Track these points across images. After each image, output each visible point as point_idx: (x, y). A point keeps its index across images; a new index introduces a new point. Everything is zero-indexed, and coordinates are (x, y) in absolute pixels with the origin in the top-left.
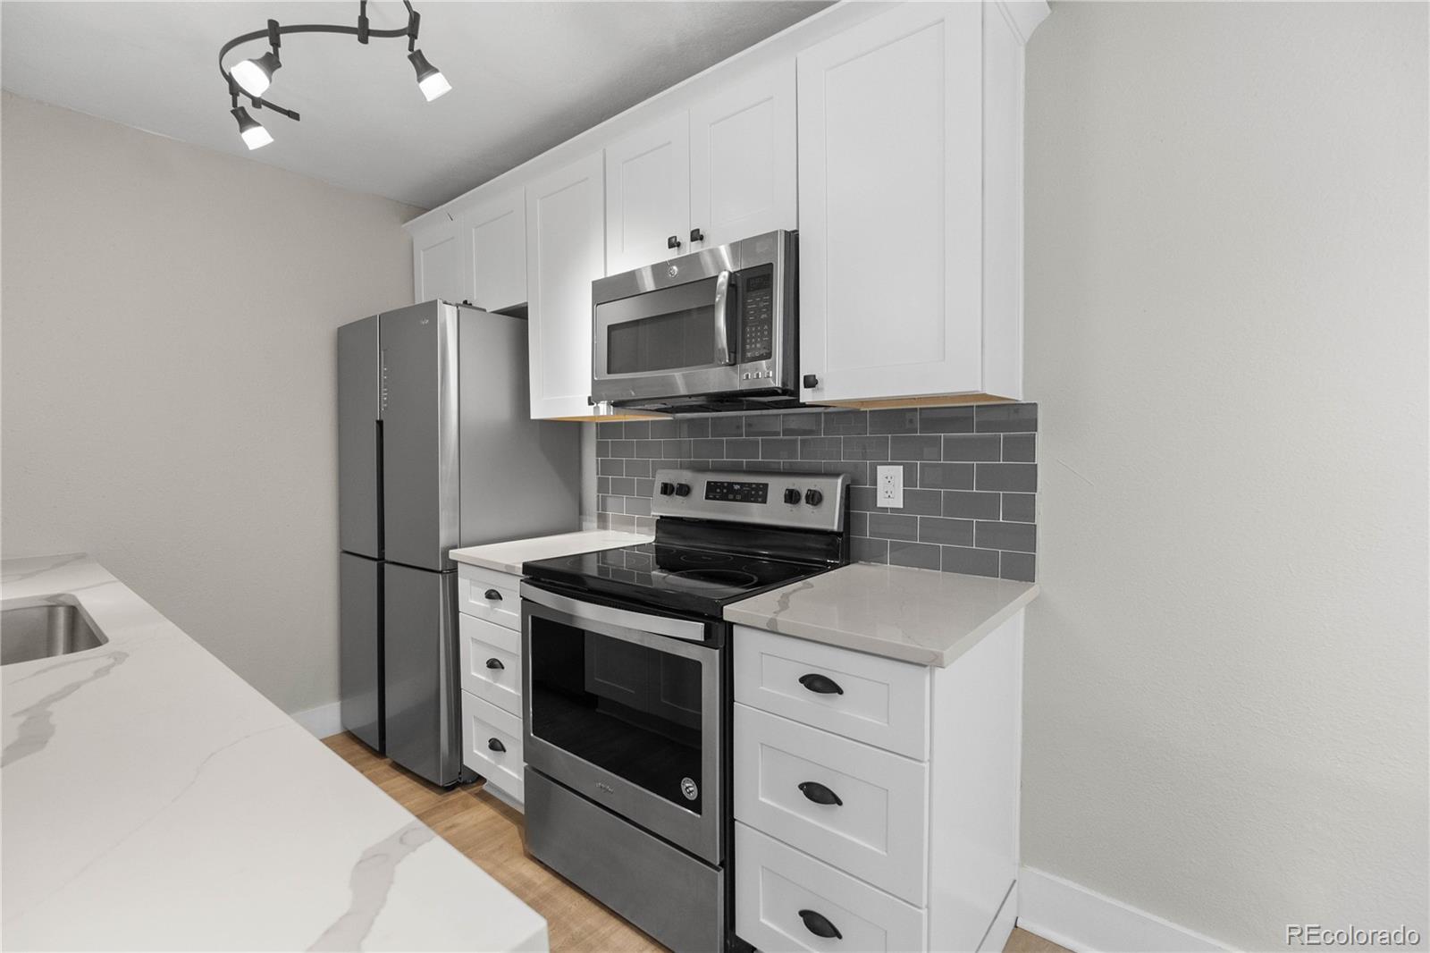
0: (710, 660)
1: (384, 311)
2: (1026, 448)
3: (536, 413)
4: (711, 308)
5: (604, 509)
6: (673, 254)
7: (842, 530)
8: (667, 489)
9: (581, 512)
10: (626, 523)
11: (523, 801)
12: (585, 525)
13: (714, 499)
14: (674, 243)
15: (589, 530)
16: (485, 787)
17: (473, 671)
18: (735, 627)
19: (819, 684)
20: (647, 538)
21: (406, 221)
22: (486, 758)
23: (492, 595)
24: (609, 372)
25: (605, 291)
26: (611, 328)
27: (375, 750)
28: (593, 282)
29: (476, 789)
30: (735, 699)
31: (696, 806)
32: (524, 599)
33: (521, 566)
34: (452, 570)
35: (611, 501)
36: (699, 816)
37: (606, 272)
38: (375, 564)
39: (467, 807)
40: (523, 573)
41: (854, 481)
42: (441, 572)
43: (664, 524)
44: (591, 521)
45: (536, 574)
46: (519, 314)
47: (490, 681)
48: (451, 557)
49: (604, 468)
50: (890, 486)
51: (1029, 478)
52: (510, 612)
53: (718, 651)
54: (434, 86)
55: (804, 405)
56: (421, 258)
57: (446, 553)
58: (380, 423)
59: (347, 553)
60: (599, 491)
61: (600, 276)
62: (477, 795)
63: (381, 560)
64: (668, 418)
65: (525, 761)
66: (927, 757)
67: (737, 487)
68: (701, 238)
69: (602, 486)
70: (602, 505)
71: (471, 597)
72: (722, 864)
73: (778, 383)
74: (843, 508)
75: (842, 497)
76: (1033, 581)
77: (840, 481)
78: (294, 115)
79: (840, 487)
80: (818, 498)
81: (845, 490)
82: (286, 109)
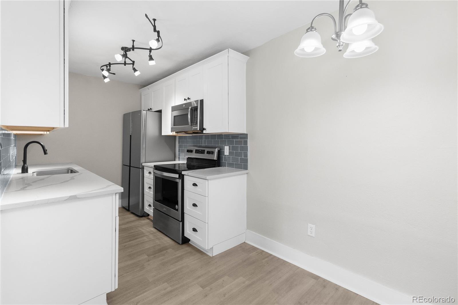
0: (179, 181)
1: (132, 111)
2: (246, 143)
3: (163, 134)
4: (188, 114)
5: (179, 156)
6: (185, 102)
7: (217, 159)
8: (188, 151)
9: (175, 157)
10: (183, 159)
11: (153, 216)
12: (176, 160)
13: (196, 153)
14: (185, 100)
15: (177, 161)
16: (149, 217)
17: (146, 190)
18: (184, 176)
19: (195, 185)
20: (185, 162)
21: (140, 89)
22: (148, 209)
23: (150, 173)
24: (174, 126)
25: (174, 109)
26: (174, 116)
27: (127, 209)
28: (172, 107)
29: (147, 217)
30: (185, 189)
31: (177, 210)
32: (154, 173)
33: (153, 166)
34: (143, 168)
35: (181, 154)
36: (177, 212)
37: (175, 104)
38: (129, 167)
39: (144, 220)
40: (154, 167)
41: (220, 149)
42: (141, 168)
43: (189, 159)
44: (177, 159)
45: (156, 168)
46: (160, 112)
47: (149, 191)
48: (143, 165)
49: (180, 146)
50: (227, 151)
51: (246, 149)
52: (152, 176)
53: (181, 180)
54: (137, 74)
55: (204, 134)
56: (143, 97)
57: (142, 164)
58: (131, 136)
59: (124, 165)
60: (179, 152)
61: (174, 105)
62: (147, 218)
63: (130, 166)
64: (191, 135)
65: (153, 207)
66: (207, 196)
67: (200, 151)
68: (190, 99)
69: (179, 151)
70: (179, 155)
71: (146, 174)
72: (181, 221)
73: (198, 129)
74: (217, 155)
75: (217, 153)
76: (247, 170)
77: (216, 149)
78: (114, 74)
79: (216, 150)
80: (212, 153)
81: (218, 151)
82: (113, 73)
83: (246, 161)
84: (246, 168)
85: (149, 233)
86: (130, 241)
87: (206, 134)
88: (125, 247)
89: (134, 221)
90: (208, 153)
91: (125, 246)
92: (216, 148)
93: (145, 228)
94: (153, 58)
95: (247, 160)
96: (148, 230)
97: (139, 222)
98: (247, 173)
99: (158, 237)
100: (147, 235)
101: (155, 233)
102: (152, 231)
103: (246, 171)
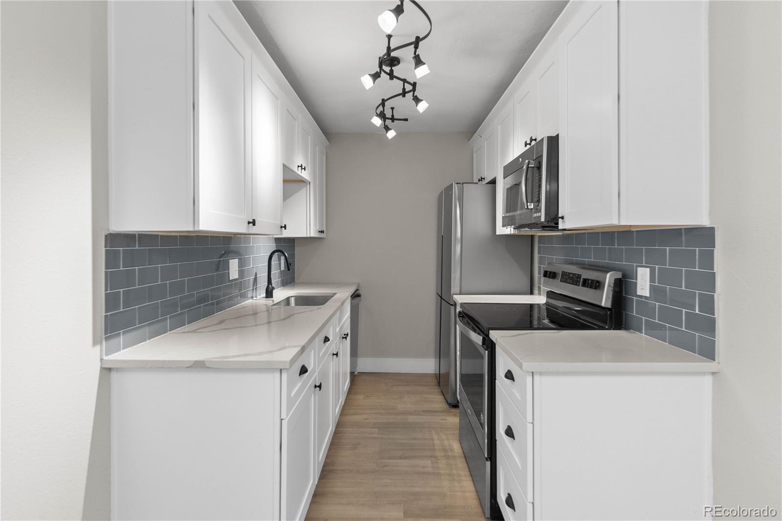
0: (485, 355)
2: (708, 259)
3: (498, 231)
5: (540, 284)
6: (525, 150)
7: (609, 306)
8: (547, 275)
9: (532, 285)
13: (563, 282)
14: (525, 145)
15: (536, 295)
18: (495, 343)
19: (509, 375)
21: (470, 140)
24: (506, 212)
25: (507, 171)
26: (507, 190)
28: (503, 168)
30: (497, 378)
31: (482, 426)
33: (460, 304)
34: (455, 305)
36: (482, 430)
40: (460, 308)
41: (624, 276)
42: (452, 305)
43: (550, 294)
44: (536, 290)
46: (494, 182)
49: (540, 261)
50: (643, 282)
51: (710, 281)
53: (487, 352)
56: (475, 155)
57: (452, 297)
58: (442, 237)
59: (437, 293)
61: (507, 163)
63: (441, 297)
67: (572, 276)
68: (535, 140)
69: (538, 272)
70: (539, 281)
72: (490, 459)
73: (543, 219)
74: (611, 293)
75: (609, 286)
76: (714, 360)
77: (608, 275)
78: (406, 120)
79: (609, 279)
80: (597, 285)
81: (613, 281)
82: (403, 118)
83: (710, 326)
84: (708, 352)
85: (443, 454)
86: (401, 458)
87: (568, 232)
88: (385, 468)
89: (436, 412)
90: (586, 283)
91: (383, 467)
92: (608, 272)
93: (444, 437)
94: (422, 60)
95: (712, 322)
96: (446, 443)
97: (443, 418)
98: (713, 373)
99: (454, 472)
100: (436, 457)
101: (454, 457)
102: (452, 450)
103: (708, 366)
